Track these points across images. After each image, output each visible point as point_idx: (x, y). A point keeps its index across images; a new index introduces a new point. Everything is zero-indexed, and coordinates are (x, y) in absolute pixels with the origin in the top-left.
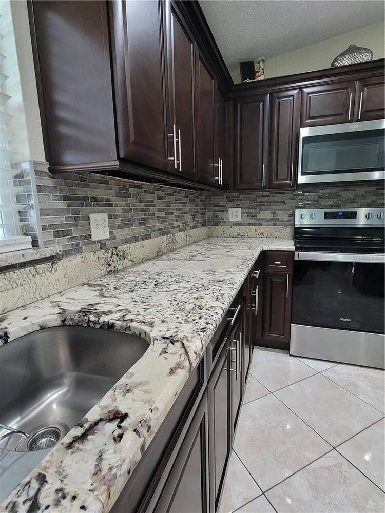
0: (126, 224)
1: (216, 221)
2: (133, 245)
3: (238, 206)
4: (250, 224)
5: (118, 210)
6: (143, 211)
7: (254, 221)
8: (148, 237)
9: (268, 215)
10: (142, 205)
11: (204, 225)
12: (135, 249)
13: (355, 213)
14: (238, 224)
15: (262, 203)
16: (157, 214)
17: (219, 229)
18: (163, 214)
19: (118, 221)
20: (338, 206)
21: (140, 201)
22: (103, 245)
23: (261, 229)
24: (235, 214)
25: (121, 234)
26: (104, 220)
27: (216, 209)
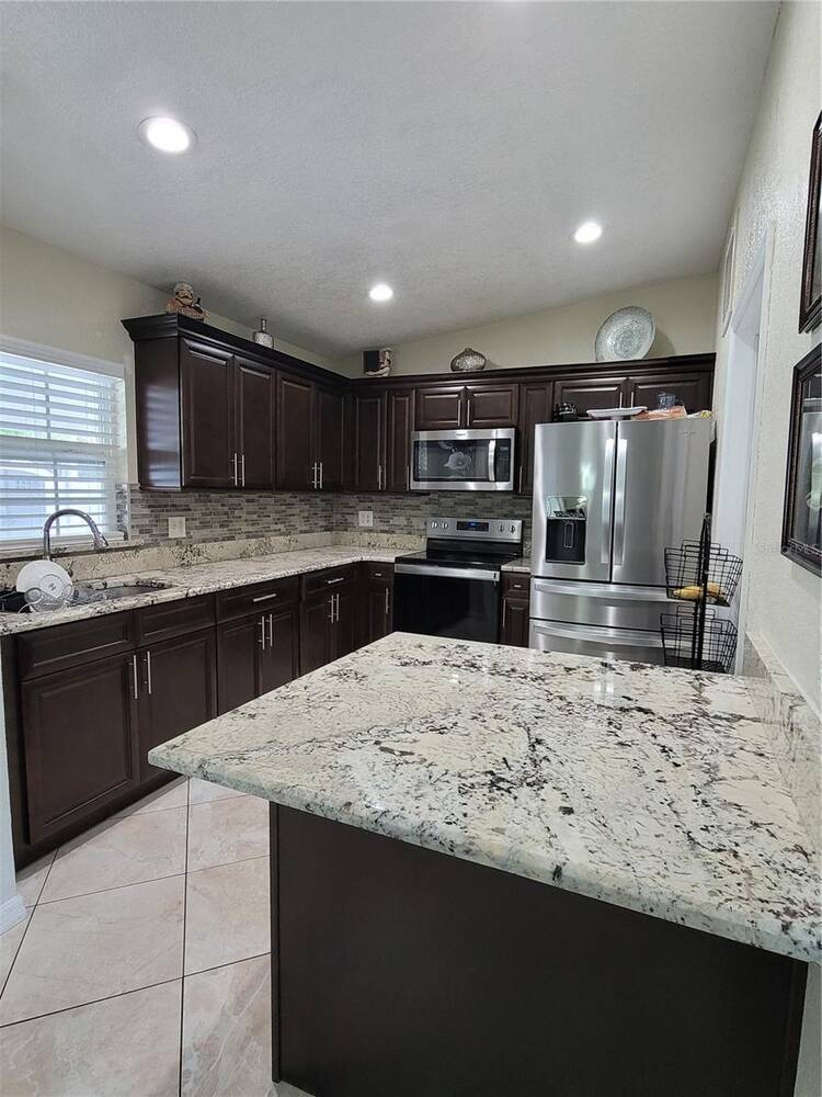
0: (205, 525)
1: (345, 526)
2: (209, 545)
3: (369, 509)
4: (383, 531)
5: (197, 514)
6: (226, 513)
7: (387, 528)
8: (232, 538)
9: (402, 521)
10: (226, 509)
11: (327, 529)
12: (213, 549)
13: (487, 524)
14: (370, 531)
15: (395, 507)
16: (244, 516)
17: (347, 535)
18: (255, 517)
19: (197, 523)
20: (475, 516)
21: (223, 505)
22: (178, 542)
23: (394, 538)
24: (366, 519)
25: (197, 534)
26: (181, 522)
27: (346, 510)
